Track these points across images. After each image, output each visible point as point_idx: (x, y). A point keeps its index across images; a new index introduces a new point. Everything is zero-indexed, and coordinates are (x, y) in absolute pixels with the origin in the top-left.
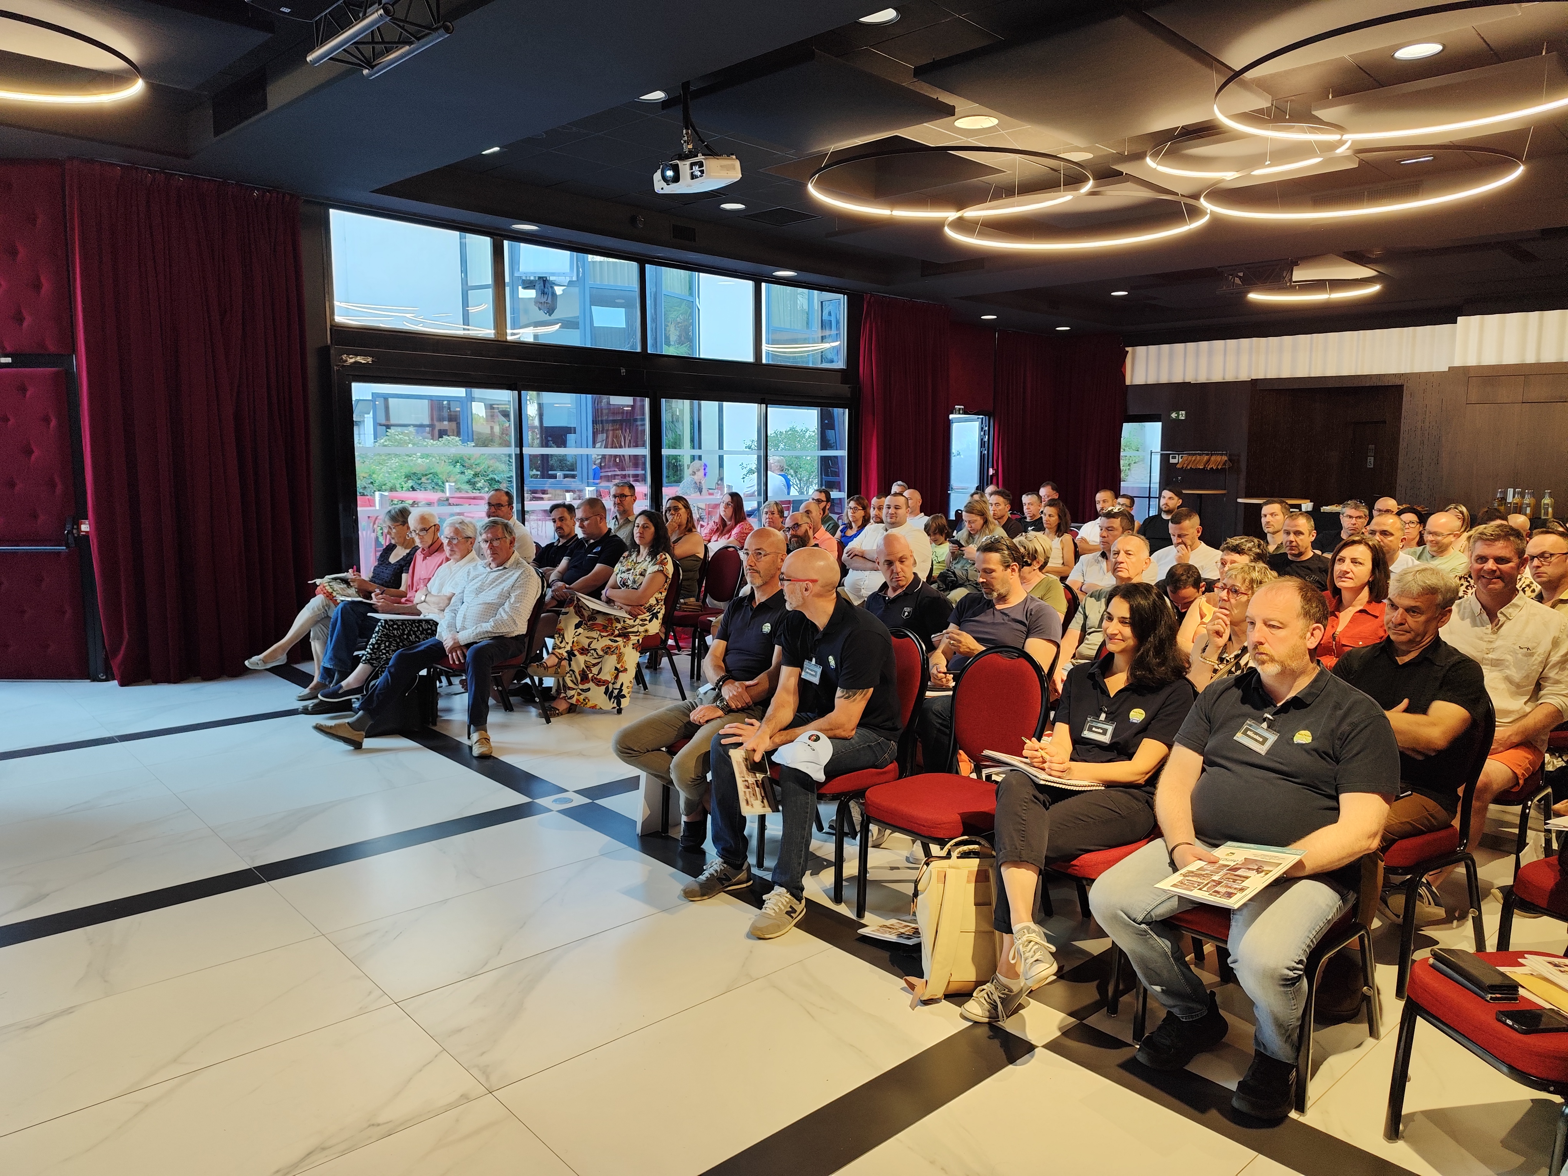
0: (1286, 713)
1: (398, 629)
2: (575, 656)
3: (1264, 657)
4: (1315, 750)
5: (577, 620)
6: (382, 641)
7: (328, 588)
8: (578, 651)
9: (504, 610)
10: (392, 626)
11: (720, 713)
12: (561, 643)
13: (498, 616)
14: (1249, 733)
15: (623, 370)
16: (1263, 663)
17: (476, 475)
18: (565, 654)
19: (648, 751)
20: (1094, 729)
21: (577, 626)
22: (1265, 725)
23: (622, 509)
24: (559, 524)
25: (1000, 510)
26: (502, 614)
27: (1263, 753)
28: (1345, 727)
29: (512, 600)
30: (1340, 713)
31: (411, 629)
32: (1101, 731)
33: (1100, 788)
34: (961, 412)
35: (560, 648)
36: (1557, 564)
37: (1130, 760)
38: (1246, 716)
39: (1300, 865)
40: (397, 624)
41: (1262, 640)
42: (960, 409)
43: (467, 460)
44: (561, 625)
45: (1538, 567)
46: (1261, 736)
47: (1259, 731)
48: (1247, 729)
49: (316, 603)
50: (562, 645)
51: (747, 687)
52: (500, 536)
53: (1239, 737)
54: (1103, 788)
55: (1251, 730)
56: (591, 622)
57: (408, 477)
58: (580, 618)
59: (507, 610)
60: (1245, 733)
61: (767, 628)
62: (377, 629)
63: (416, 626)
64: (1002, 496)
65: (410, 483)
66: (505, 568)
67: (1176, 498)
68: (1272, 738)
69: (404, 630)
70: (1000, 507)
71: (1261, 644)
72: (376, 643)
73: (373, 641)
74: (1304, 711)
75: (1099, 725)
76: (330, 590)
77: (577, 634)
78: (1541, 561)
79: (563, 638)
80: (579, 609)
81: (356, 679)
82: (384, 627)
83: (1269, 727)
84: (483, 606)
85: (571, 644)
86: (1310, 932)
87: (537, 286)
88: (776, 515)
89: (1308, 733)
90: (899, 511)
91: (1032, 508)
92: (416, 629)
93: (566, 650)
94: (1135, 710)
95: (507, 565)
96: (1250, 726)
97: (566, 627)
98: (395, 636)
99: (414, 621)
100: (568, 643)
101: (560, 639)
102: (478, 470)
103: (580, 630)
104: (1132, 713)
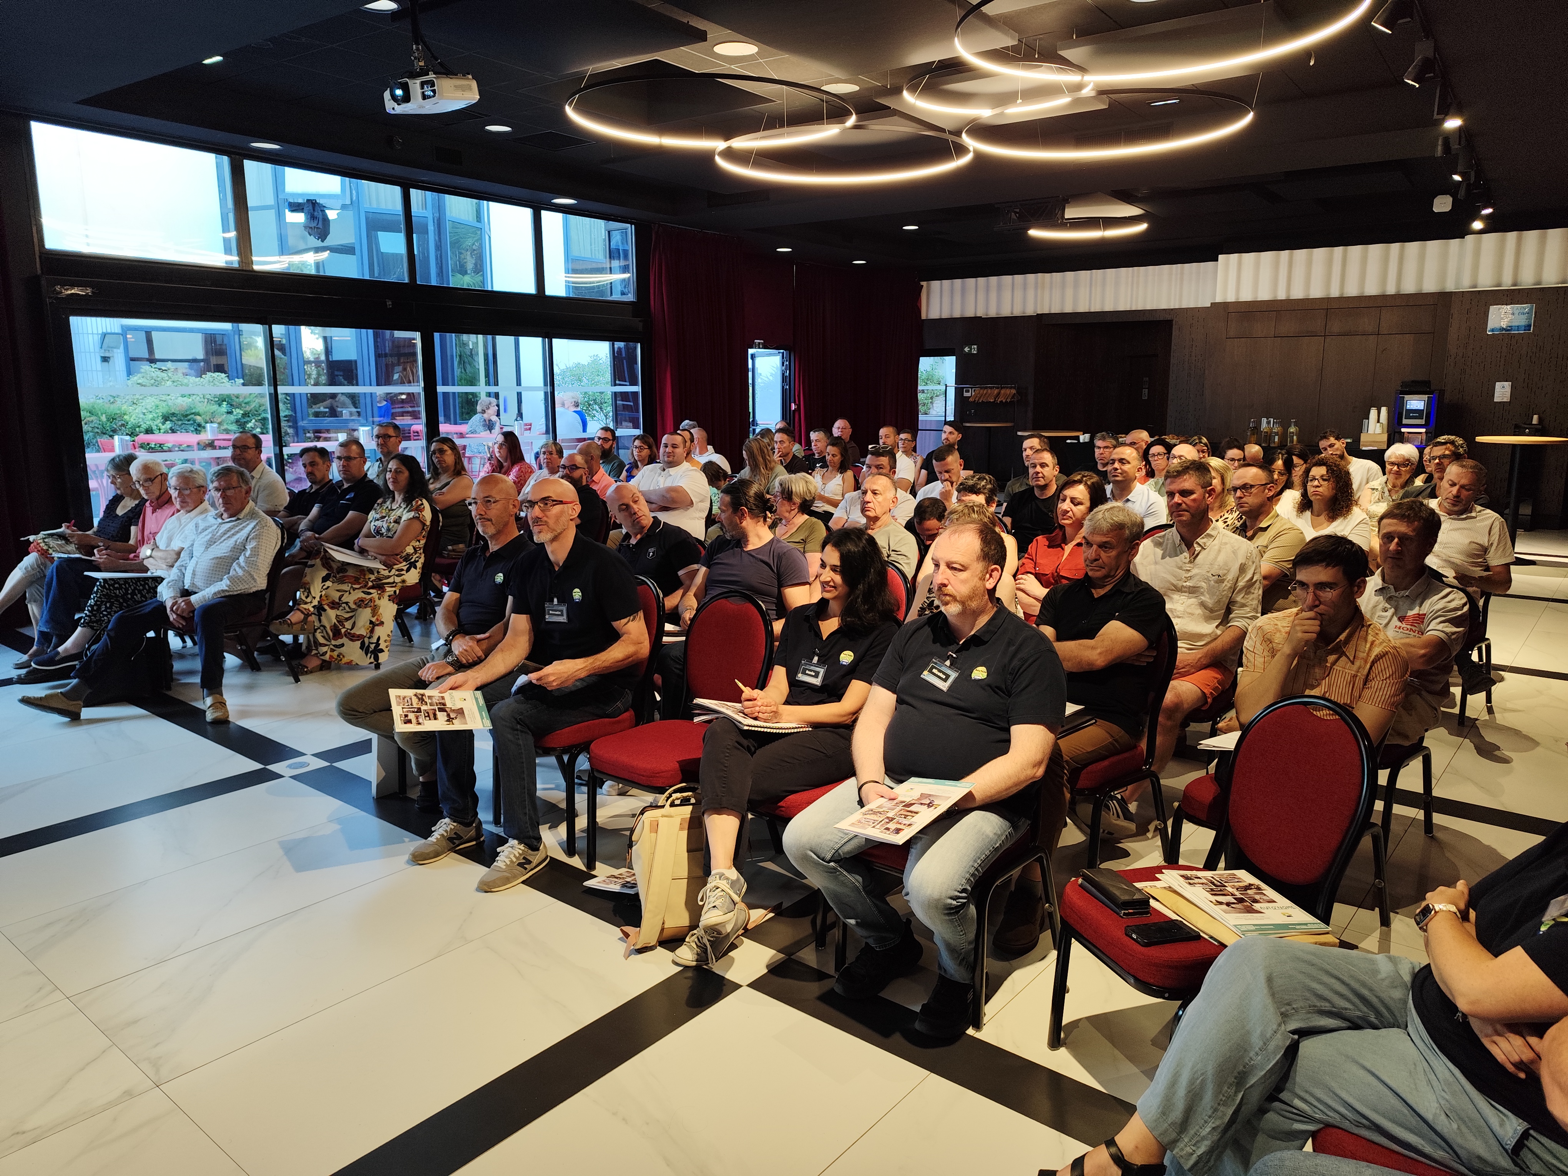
0: (967, 650)
1: (120, 588)
2: (325, 610)
3: (948, 598)
4: (989, 686)
5: (324, 573)
6: (102, 602)
7: (42, 545)
8: (328, 605)
9: (239, 564)
10: (113, 585)
11: (450, 669)
12: (307, 597)
13: (232, 573)
14: (934, 671)
15: (389, 303)
16: (946, 604)
17: (245, 415)
18: (312, 609)
19: (375, 712)
20: (807, 672)
21: (325, 579)
22: (948, 663)
23: (386, 450)
24: (310, 469)
25: (784, 448)
26: (237, 570)
27: (945, 689)
28: (1016, 663)
29: (248, 553)
30: (1013, 648)
31: (135, 589)
32: (814, 674)
33: (807, 729)
34: (761, 346)
35: (306, 603)
36: (1256, 494)
37: (839, 701)
38: (932, 655)
39: (969, 796)
40: (118, 583)
41: (946, 582)
42: (759, 343)
43: (235, 399)
44: (307, 579)
45: (1241, 498)
46: (944, 673)
47: (943, 669)
48: (933, 667)
49: (30, 560)
50: (309, 600)
51: (479, 641)
52: (235, 484)
53: (926, 675)
54: (810, 729)
55: (936, 668)
56: (341, 575)
57: (166, 418)
58: (328, 570)
59: (243, 564)
60: (930, 671)
61: (500, 578)
62: (95, 589)
63: (141, 585)
64: (786, 434)
65: (168, 425)
66: (239, 519)
67: (956, 433)
68: (953, 675)
69: (127, 590)
70: (785, 445)
71: (945, 585)
72: (96, 604)
73: (91, 602)
74: (982, 648)
75: (812, 668)
76: (45, 548)
77: (324, 587)
78: (1243, 492)
79: (309, 592)
80: (328, 561)
81: (74, 644)
82: (103, 587)
83: (951, 664)
84: (214, 561)
85: (318, 599)
86: (975, 861)
87: (306, 210)
88: (555, 456)
89: (984, 669)
90: (677, 450)
91: (819, 444)
92: (141, 587)
93: (313, 605)
94: (845, 652)
95: (241, 516)
96: (936, 663)
97: (313, 580)
98: (117, 596)
99: (138, 579)
100: (314, 598)
101: (306, 594)
102: (248, 409)
103: (328, 583)
104: (842, 655)
